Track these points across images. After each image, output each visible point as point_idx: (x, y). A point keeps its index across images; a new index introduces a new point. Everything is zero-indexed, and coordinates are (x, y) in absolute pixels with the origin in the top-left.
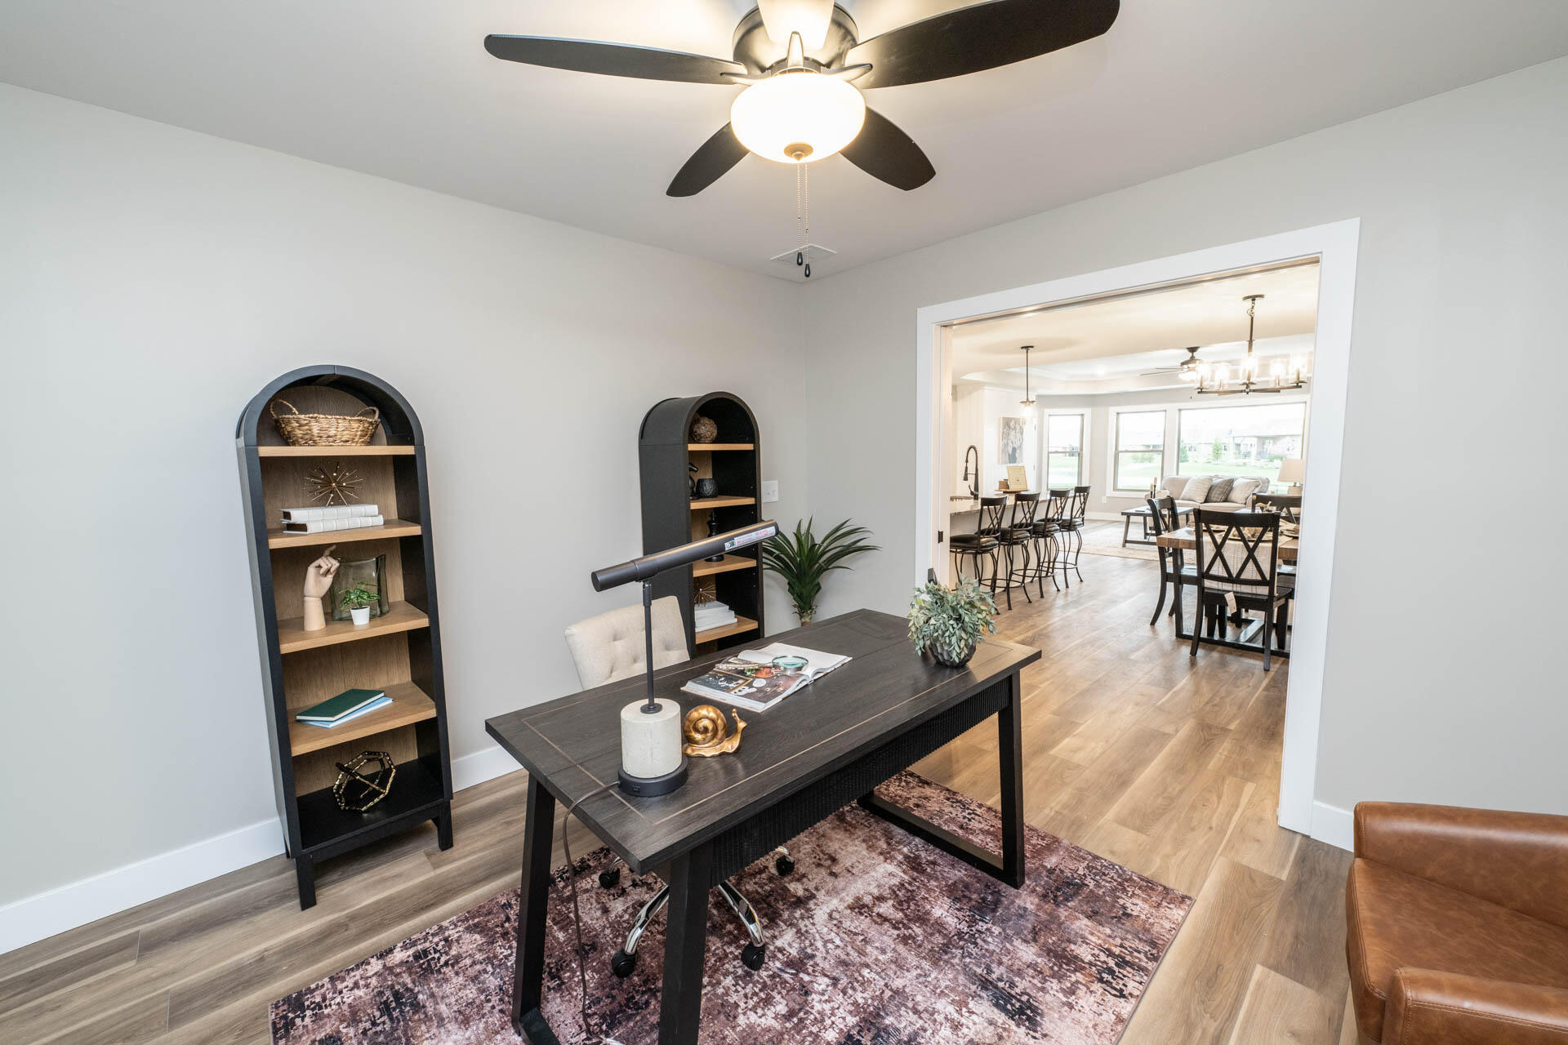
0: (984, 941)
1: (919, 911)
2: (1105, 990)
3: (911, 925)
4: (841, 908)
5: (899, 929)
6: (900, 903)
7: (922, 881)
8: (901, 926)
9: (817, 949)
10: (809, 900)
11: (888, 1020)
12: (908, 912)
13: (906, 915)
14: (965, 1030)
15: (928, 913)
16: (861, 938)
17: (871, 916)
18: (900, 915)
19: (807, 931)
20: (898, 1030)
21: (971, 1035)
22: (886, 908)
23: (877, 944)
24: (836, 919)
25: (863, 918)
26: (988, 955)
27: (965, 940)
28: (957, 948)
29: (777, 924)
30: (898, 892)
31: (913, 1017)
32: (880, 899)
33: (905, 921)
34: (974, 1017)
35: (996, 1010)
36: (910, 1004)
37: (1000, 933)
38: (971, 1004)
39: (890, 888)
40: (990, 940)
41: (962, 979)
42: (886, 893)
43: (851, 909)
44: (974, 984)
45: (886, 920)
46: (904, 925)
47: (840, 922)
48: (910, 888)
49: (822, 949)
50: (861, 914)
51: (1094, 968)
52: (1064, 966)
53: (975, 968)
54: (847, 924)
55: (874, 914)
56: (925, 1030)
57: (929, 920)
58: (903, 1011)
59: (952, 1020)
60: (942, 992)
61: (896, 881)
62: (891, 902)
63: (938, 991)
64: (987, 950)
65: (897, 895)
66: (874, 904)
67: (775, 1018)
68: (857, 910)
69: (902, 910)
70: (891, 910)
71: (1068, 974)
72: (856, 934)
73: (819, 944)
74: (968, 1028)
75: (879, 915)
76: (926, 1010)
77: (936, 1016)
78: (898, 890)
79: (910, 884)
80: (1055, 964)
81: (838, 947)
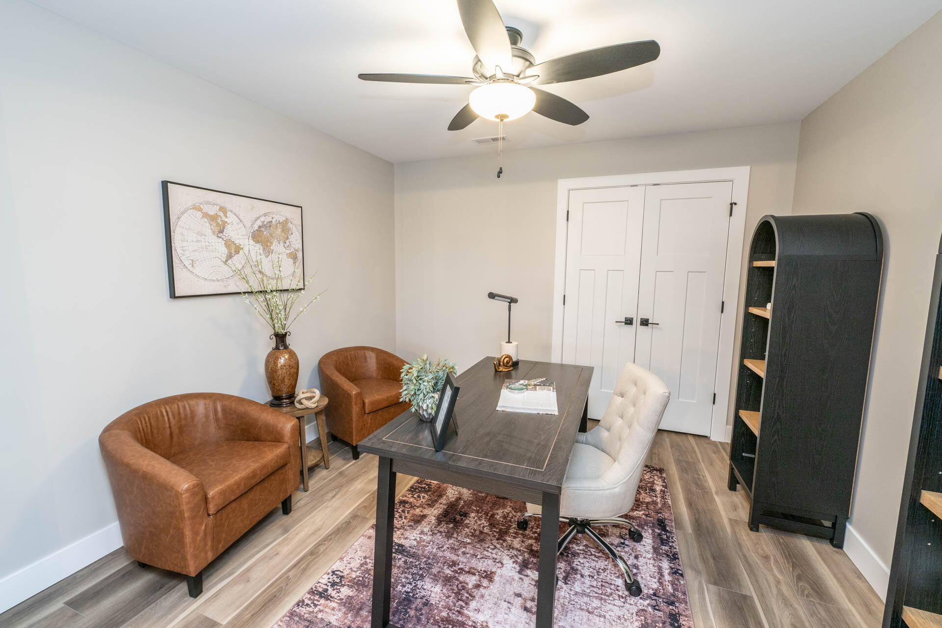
0: (407, 578)
1: (450, 585)
2: (342, 572)
3: (453, 573)
4: (499, 571)
5: (459, 569)
6: (464, 588)
7: (453, 614)
8: (459, 571)
9: (498, 543)
10: (521, 569)
11: (451, 525)
12: (457, 582)
13: (457, 580)
14: (418, 532)
15: (445, 585)
16: (478, 557)
17: (479, 572)
18: (461, 578)
19: (509, 550)
20: (446, 524)
21: (415, 532)
22: (472, 580)
23: (468, 555)
24: (497, 562)
25: (483, 569)
26: (406, 570)
27: (419, 575)
28: (424, 568)
29: (528, 549)
30: (468, 596)
31: (442, 530)
32: (478, 586)
33: (457, 575)
34: (414, 538)
35: (403, 544)
36: (444, 534)
37: (397, 587)
38: (415, 543)
39: (474, 597)
40: (404, 580)
41: (420, 552)
42: (475, 592)
43: (493, 572)
44: (414, 552)
45: (469, 572)
46: (457, 572)
47: (495, 562)
48: (461, 603)
49: (495, 544)
50: (485, 571)
51: (343, 583)
52: (361, 579)
53: (414, 561)
54: (490, 562)
55: (477, 574)
56: (435, 527)
57: (443, 581)
58: (446, 530)
59: (424, 534)
60: (429, 544)
61: (473, 604)
62: (470, 586)
63: (431, 543)
64: (406, 573)
65: (467, 593)
66: (480, 581)
67: (497, 513)
68: (489, 573)
69: (461, 583)
70: (468, 580)
71: (360, 575)
72: (482, 558)
73: (498, 546)
74: (417, 534)
75: (474, 574)
76: (436, 534)
77: (431, 533)
78: (468, 598)
79: (462, 607)
80: (366, 578)
81: (488, 547)
